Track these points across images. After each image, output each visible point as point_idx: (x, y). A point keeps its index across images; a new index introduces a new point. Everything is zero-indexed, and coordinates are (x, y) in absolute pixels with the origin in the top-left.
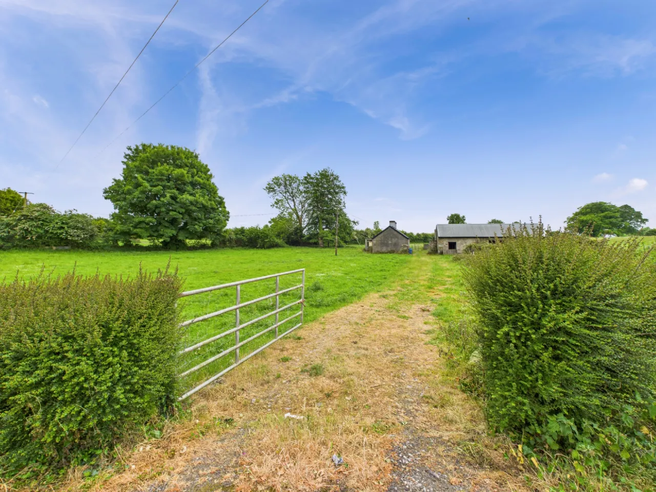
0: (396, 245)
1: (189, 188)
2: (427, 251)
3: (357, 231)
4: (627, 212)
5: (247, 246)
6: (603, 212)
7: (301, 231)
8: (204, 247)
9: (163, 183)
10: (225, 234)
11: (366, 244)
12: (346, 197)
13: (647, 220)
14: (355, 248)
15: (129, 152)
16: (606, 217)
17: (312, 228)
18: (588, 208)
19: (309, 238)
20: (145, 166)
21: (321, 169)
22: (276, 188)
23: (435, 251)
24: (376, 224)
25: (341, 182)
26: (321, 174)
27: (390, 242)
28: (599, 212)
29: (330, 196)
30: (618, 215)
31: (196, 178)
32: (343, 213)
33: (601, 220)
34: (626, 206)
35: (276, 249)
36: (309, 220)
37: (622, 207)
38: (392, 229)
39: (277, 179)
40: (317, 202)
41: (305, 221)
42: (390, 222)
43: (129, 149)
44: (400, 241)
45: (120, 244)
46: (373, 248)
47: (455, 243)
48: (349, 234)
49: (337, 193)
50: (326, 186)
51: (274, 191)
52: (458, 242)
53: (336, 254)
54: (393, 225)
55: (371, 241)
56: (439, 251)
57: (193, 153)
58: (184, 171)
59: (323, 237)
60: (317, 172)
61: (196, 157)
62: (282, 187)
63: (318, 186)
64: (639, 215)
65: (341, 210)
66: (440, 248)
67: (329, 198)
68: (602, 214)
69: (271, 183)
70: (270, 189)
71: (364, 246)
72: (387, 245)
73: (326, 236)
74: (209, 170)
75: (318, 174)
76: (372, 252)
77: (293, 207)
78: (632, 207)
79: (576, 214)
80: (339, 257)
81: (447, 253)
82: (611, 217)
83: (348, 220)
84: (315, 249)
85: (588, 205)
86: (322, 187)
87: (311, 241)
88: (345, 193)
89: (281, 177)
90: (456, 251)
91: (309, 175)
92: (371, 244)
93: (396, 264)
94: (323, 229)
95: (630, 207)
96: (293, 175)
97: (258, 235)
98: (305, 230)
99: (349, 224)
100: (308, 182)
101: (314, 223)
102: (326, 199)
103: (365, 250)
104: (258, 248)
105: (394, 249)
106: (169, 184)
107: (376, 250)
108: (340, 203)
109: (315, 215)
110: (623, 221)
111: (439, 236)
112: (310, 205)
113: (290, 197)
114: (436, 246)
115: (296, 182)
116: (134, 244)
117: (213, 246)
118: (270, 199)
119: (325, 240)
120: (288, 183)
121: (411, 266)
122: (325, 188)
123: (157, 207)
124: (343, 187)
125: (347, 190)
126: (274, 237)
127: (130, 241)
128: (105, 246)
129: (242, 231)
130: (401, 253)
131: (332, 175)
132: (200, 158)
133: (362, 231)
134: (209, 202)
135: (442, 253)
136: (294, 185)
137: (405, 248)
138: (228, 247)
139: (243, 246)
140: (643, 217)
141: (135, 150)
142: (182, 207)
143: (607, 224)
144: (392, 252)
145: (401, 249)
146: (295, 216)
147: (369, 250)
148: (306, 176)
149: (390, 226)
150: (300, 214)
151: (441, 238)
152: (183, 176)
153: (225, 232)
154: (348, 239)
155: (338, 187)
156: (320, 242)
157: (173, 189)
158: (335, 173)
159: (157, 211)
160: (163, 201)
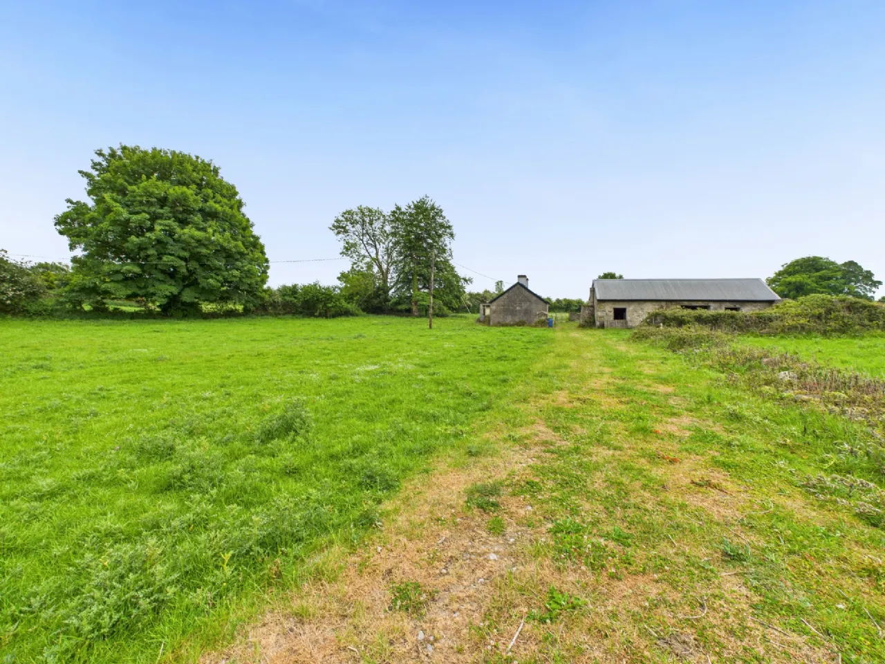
0: (527, 312)
1: (198, 218)
2: (577, 323)
3: (471, 294)
4: (852, 272)
5: (301, 313)
6: (817, 270)
7: (386, 291)
8: (231, 314)
9: (153, 209)
10: (264, 294)
11: (482, 312)
12: (452, 241)
13: (880, 283)
14: (466, 318)
15: (99, 159)
16: (822, 278)
17: (402, 287)
18: (797, 265)
19: (398, 303)
20: (121, 181)
21: (416, 199)
22: (349, 227)
23: (590, 323)
24: (499, 284)
25: (446, 220)
26: (416, 207)
27: (518, 308)
28: (814, 271)
29: (430, 241)
30: (839, 275)
31: (211, 203)
32: (449, 266)
33: (816, 282)
34: (851, 264)
35: (343, 319)
36: (399, 276)
37: (845, 264)
38: (521, 287)
39: (349, 212)
40: (410, 248)
41: (393, 276)
42: (519, 276)
43: (100, 154)
44: (534, 306)
45: (87, 307)
46: (492, 318)
47: (624, 310)
48: (457, 297)
49: (440, 236)
50: (422, 225)
51: (346, 231)
52: (630, 309)
53: (430, 327)
54: (522, 281)
55: (488, 306)
56: (598, 323)
57: (209, 165)
58: (190, 192)
59: (418, 301)
60: (411, 204)
61: (216, 171)
62: (358, 227)
63: (411, 224)
64: (868, 275)
65: (447, 261)
66: (601, 317)
67: (428, 244)
68: (818, 274)
69: (341, 218)
70: (339, 228)
71: (477, 316)
72: (513, 313)
73: (423, 300)
74: (236, 194)
75: (412, 207)
76: (489, 324)
77: (374, 255)
78: (859, 264)
79: (780, 274)
80: (434, 332)
81: (611, 326)
82: (829, 278)
83: (456, 276)
84: (404, 320)
85: (797, 261)
86: (418, 226)
87: (400, 307)
88: (452, 235)
89: (357, 210)
90: (626, 323)
91: (398, 208)
92: (488, 312)
93: (528, 346)
94: (419, 289)
95: (856, 264)
96: (374, 208)
97: (317, 296)
98: (393, 290)
99: (458, 282)
100: (397, 219)
101: (406, 280)
102: (425, 245)
103: (479, 321)
104: (317, 317)
105: (525, 319)
106: (161, 211)
107: (497, 320)
108: (444, 251)
109: (407, 269)
110: (845, 284)
111: (598, 296)
112: (400, 253)
113: (370, 242)
114: (593, 315)
115: (379, 219)
116: (111, 308)
117: (247, 313)
118: (338, 243)
119: (420, 305)
120: (367, 220)
121: (559, 350)
122: (421, 228)
123: (141, 248)
124: (449, 227)
125: (455, 230)
126: (342, 301)
127: (104, 304)
128: (57, 310)
129: (293, 290)
130: (536, 326)
131: (433, 208)
132: (222, 173)
133: (478, 294)
134: (233, 243)
135: (602, 326)
136: (377, 225)
137: (543, 318)
138: (271, 315)
139: (294, 314)
140: (875, 278)
141: (110, 155)
142: (183, 249)
143: (825, 288)
144: (521, 324)
145: (536, 320)
146: (376, 269)
147: (486, 321)
148: (395, 209)
149: (518, 283)
150: (385, 266)
151: (601, 301)
152: (186, 198)
153: (265, 291)
154: (455, 305)
155: (442, 226)
156: (414, 308)
157: (169, 218)
158: (436, 205)
159: (142, 254)
160: (149, 238)
